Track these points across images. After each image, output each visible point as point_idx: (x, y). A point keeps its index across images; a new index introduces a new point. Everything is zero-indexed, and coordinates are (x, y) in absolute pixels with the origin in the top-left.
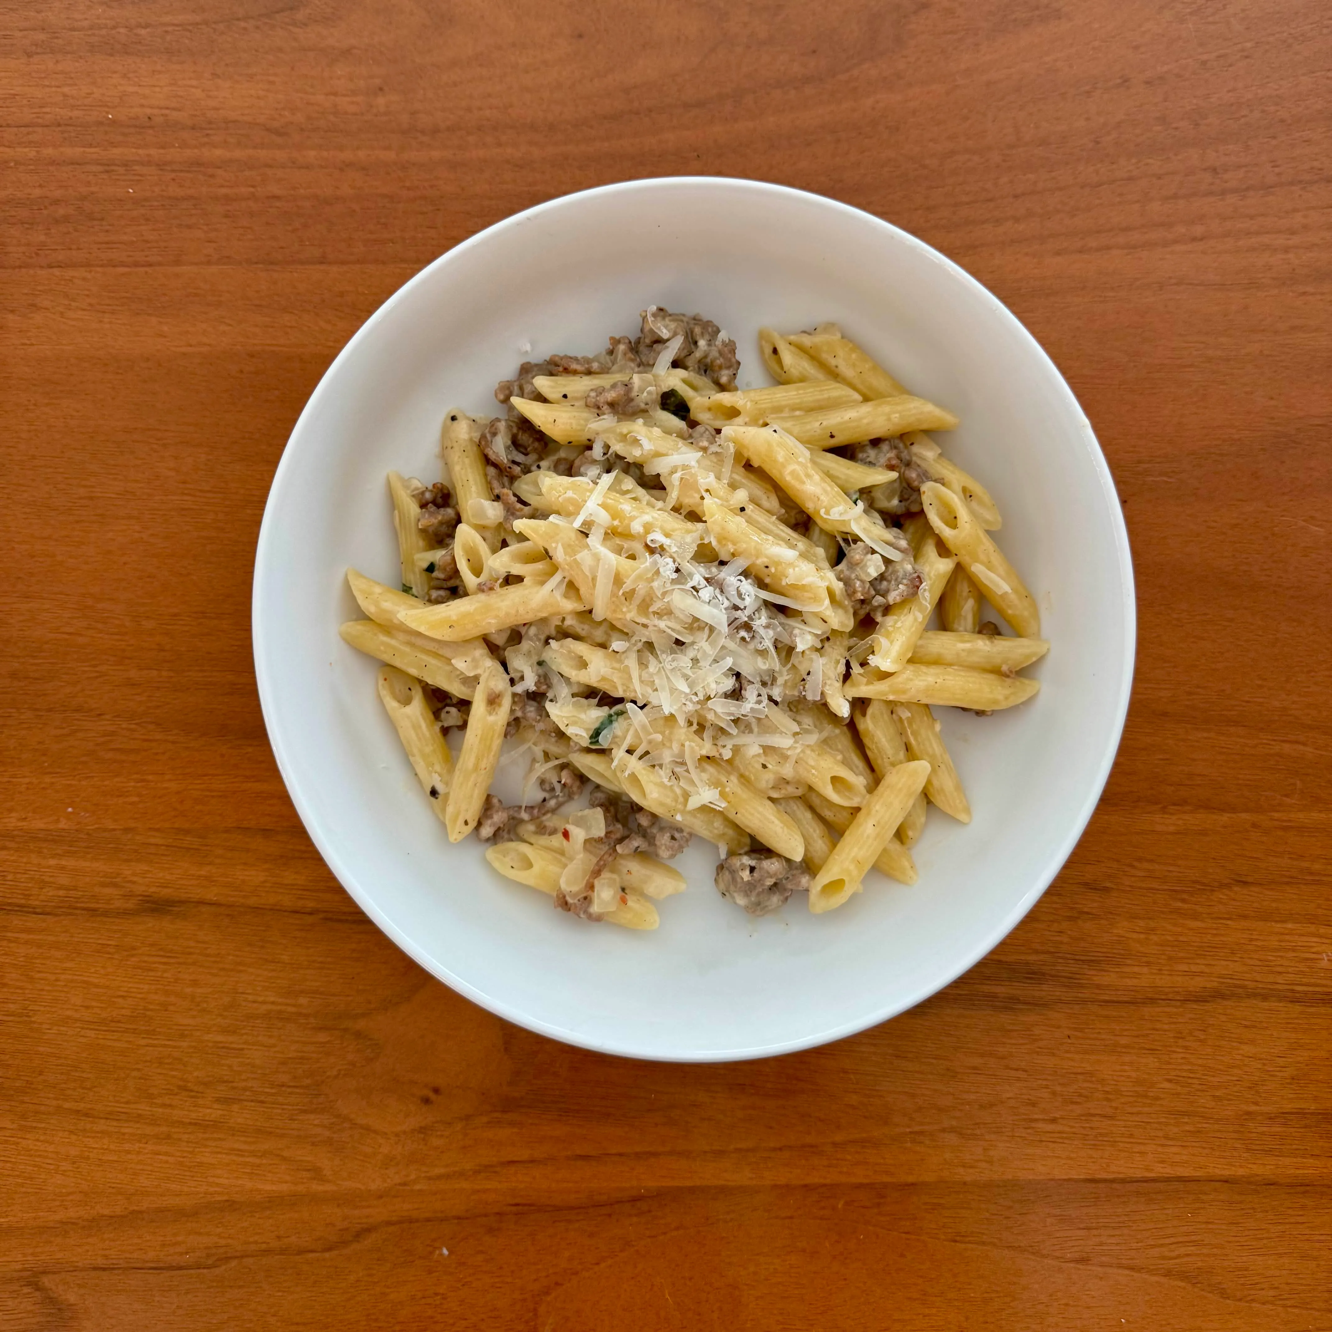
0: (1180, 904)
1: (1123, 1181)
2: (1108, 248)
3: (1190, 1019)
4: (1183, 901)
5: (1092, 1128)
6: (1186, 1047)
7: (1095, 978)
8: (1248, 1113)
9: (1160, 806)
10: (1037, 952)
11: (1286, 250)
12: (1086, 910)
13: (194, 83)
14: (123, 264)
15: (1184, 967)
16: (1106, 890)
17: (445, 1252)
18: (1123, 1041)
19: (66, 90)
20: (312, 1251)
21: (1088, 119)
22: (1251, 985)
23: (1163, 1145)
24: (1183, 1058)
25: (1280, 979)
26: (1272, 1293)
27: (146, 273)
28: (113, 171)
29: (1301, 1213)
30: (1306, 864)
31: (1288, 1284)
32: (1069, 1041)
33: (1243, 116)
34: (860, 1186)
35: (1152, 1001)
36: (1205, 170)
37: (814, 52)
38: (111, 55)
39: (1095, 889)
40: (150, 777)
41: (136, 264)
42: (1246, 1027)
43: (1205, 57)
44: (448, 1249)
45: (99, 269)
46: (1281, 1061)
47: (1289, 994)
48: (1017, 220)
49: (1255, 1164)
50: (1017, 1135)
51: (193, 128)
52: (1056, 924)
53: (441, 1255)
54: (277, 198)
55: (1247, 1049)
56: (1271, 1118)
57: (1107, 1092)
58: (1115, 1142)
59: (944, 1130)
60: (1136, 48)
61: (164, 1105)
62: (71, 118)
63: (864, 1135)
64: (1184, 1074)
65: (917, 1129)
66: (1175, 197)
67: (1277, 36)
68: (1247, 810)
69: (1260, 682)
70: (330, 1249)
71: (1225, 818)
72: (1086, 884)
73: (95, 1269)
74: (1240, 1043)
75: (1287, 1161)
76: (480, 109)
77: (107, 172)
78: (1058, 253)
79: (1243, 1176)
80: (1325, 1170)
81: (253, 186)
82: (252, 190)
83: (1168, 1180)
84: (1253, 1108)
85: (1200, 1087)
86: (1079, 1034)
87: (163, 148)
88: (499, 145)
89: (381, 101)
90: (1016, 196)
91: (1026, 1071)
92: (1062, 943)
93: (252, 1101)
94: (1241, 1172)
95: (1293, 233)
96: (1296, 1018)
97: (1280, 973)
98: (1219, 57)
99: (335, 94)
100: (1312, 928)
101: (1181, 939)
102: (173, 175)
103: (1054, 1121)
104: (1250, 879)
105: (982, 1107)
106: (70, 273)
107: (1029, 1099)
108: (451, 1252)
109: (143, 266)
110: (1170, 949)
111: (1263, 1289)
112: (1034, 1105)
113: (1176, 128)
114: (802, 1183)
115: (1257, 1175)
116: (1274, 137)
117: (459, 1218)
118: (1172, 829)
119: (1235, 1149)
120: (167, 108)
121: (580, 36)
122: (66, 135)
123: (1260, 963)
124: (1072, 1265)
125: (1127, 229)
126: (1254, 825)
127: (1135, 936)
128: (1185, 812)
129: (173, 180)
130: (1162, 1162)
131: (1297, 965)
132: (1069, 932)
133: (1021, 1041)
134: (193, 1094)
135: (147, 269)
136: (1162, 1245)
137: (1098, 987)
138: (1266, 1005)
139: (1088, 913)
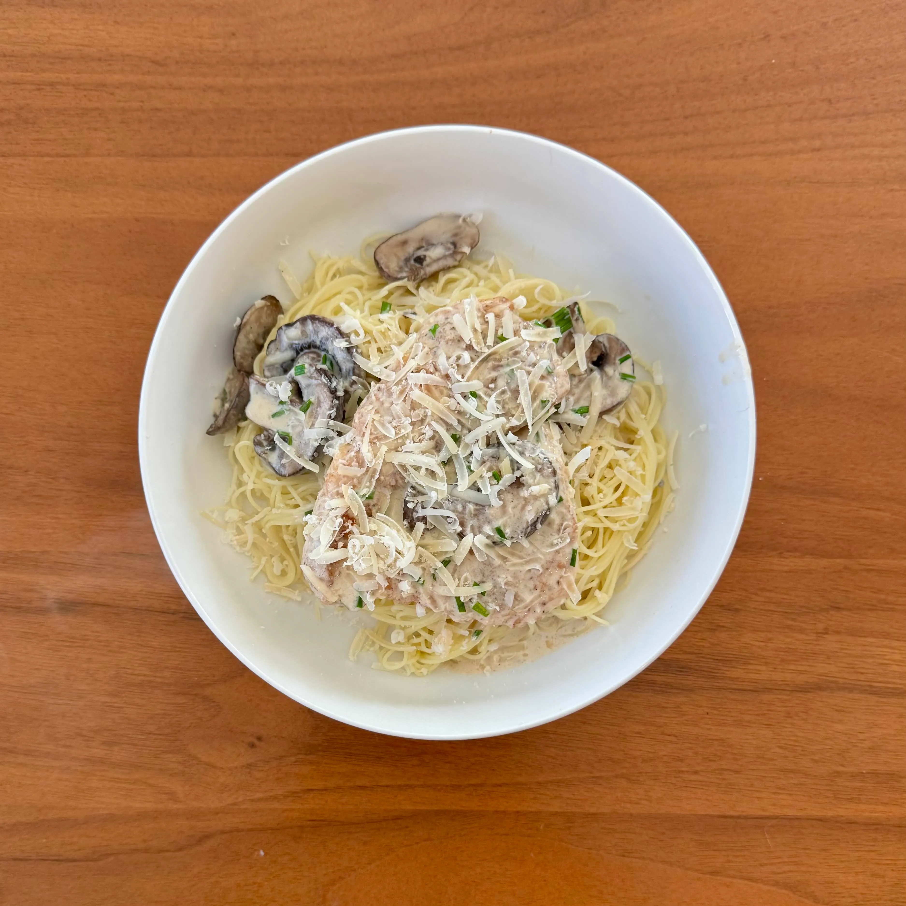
0: (790, 622)
1: (746, 818)
2: (752, 155)
3: (797, 704)
4: (793, 620)
5: (724, 779)
6: (793, 724)
7: (727, 673)
8: (837, 772)
9: (778, 552)
10: (685, 653)
11: (880, 159)
12: (721, 624)
13: (101, 27)
14: (48, 155)
15: (793, 667)
16: (737, 610)
17: (262, 853)
18: (748, 718)
19: (10, 31)
20: (168, 851)
21: (739, 63)
22: (841, 681)
23: (774, 793)
24: (791, 732)
25: (862, 678)
26: (850, 900)
27: (65, 161)
28: (43, 89)
29: (873, 844)
30: (883, 597)
31: (862, 894)
32: (708, 716)
33: (852, 63)
34: (555, 814)
35: (769, 690)
36: (823, 101)
37: (543, 12)
38: (43, 7)
39: (729, 610)
40: (61, 516)
41: (58, 155)
42: (837, 711)
43: (825, 20)
44: (264, 851)
45: (31, 158)
46: (861, 736)
47: (868, 688)
48: (686, 134)
49: (840, 808)
50: (669, 781)
51: (100, 60)
52: (700, 634)
53: (259, 855)
54: (158, 110)
55: (839, 727)
56: (853, 776)
57: (735, 754)
58: (741, 789)
59: (617, 776)
60: (775, 12)
61: (65, 746)
62: (13, 51)
63: (560, 778)
64: (792, 743)
65: (598, 774)
66: (801, 119)
67: (878, 5)
68: (840, 557)
69: (853, 466)
70: (180, 849)
71: (824, 562)
72: (722, 606)
73: (15, 859)
74: (832, 722)
75: (863, 807)
76: (304, 49)
77: (38, 90)
78: (715, 158)
79: (832, 817)
81: (142, 102)
82: (141, 104)
84: (840, 769)
85: (802, 753)
86: (715, 712)
87: (78, 73)
88: (317, 74)
89: (233, 43)
90: (686, 117)
91: (676, 736)
92: (703, 647)
93: (128, 744)
94: (830, 814)
95: (886, 147)
96: (873, 706)
97: (862, 673)
98: (836, 20)
99: (201, 37)
100: (886, 642)
101: (791, 646)
102: (85, 93)
103: (696, 772)
104: (842, 606)
105: (644, 761)
106: (10, 161)
107: (678, 757)
108: (266, 854)
109: (63, 156)
110: (782, 653)
111: (843, 897)
112: (682, 760)
113: (803, 71)
114: (514, 810)
115: (842, 816)
116: (874, 78)
117: (272, 829)
118: (786, 568)
119: (827, 797)
120: (82, 45)
122: (9, 63)
123: (847, 666)
124: (708, 876)
126: (846, 568)
127: (757, 643)
128: (795, 557)
129: (85, 96)
130: (774, 805)
131: (874, 667)
132: (711, 640)
133: (674, 715)
134: (86, 738)
136: (772, 864)
137: (731, 679)
138: (851, 695)
139: (723, 627)
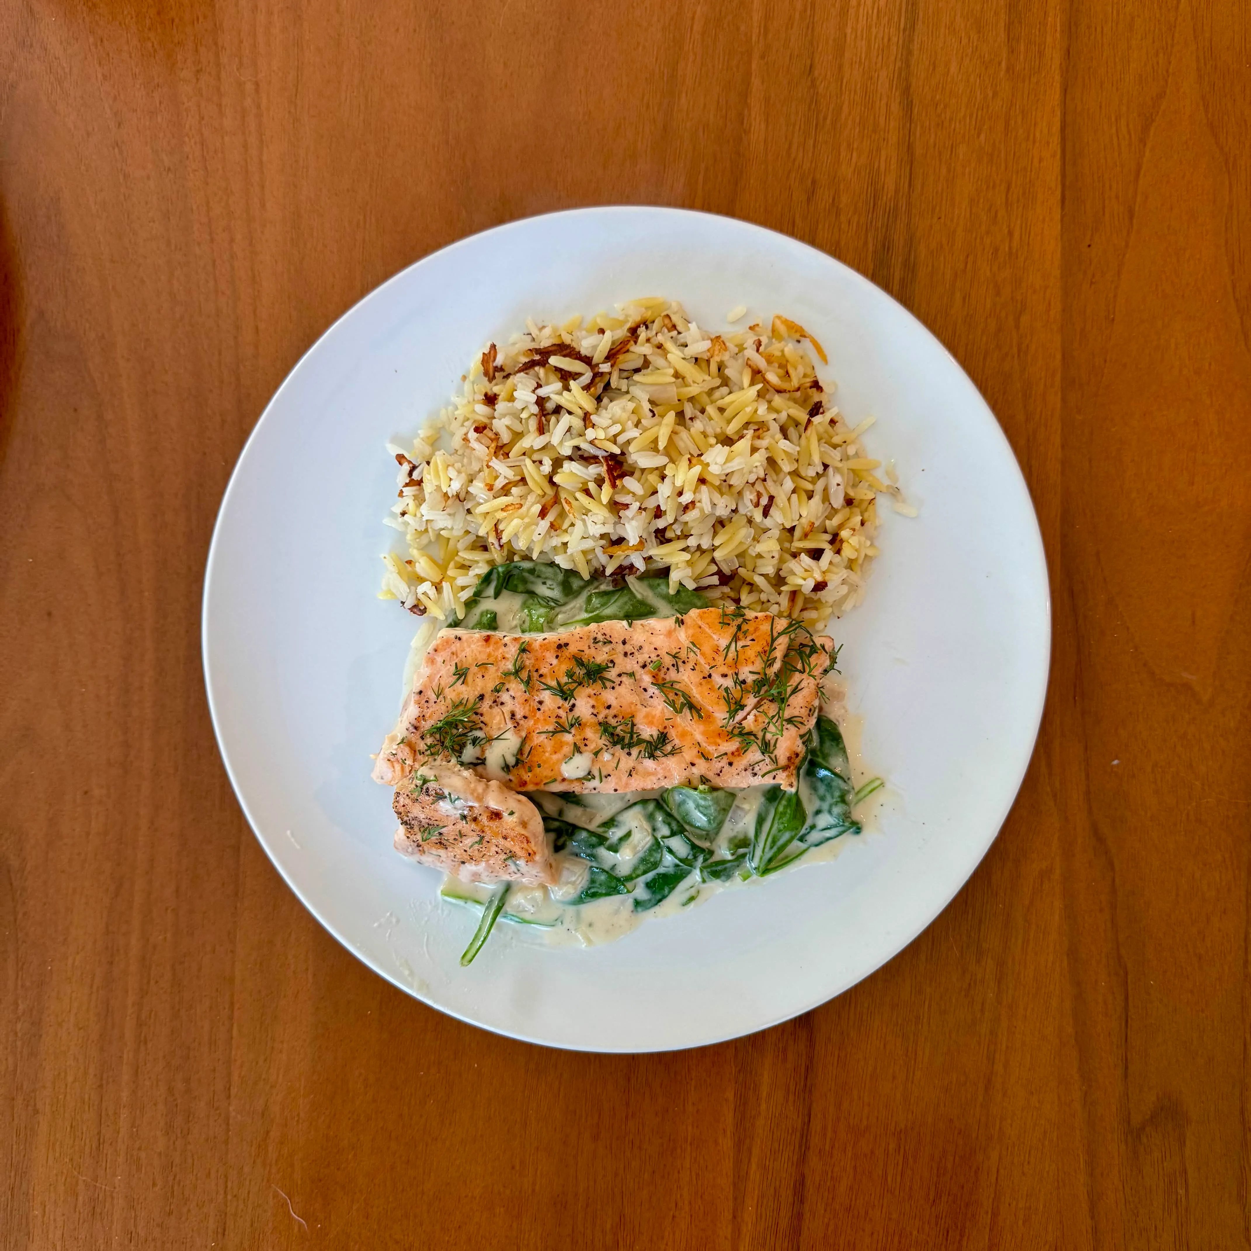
80: (1058, 8)
83: (1063, 140)
121: (49, 614)
125: (245, 146)
135: (236, 1006)
